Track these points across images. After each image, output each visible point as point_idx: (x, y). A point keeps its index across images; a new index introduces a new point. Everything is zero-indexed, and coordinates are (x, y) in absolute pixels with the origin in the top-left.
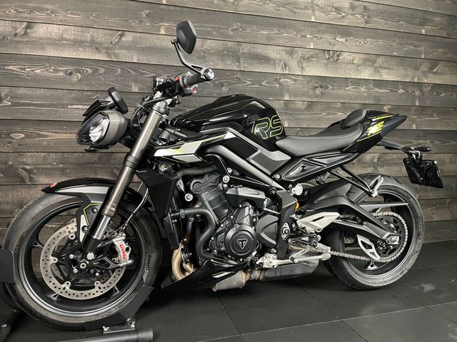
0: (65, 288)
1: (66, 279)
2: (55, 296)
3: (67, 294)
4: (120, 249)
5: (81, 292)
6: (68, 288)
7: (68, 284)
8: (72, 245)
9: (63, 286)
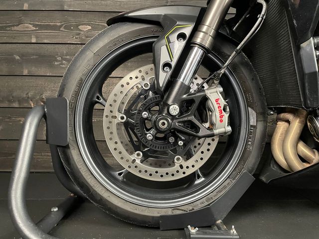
0: (134, 161)
1: (137, 148)
2: (120, 174)
3: (138, 170)
4: (216, 106)
5: (157, 169)
6: (138, 161)
7: (138, 155)
8: (145, 98)
9: (133, 157)
